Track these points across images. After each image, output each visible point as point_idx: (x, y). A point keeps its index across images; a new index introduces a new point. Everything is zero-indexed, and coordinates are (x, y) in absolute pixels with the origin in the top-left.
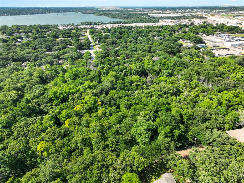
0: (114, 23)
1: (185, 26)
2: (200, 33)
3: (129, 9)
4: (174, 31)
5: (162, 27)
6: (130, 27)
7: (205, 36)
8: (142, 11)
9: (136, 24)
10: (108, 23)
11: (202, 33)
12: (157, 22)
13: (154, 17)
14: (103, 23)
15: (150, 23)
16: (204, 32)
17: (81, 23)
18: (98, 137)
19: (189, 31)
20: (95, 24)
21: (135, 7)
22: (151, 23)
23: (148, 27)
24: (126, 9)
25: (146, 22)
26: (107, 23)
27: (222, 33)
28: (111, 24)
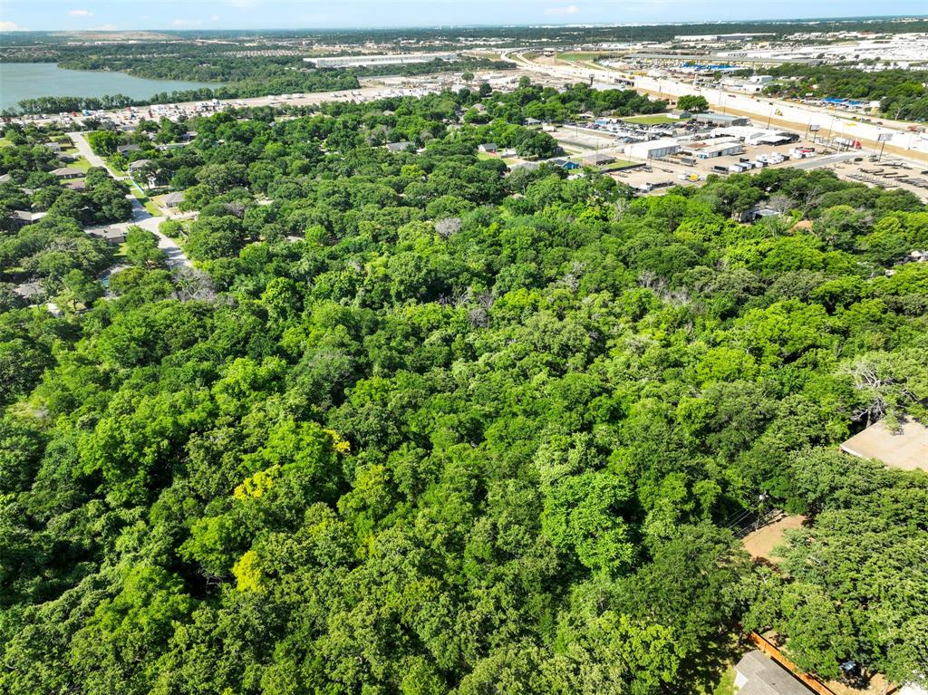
0: (181, 101)
1: (465, 97)
2: (530, 120)
3: (210, 42)
4: (439, 116)
5: (389, 105)
6: (267, 111)
7: (552, 128)
8: (268, 48)
9: (277, 97)
10: (155, 101)
11: (535, 118)
12: (354, 88)
13: (332, 69)
14: (127, 99)
15: (332, 94)
16: (541, 116)
17: (23, 105)
18: (437, 598)
19: (491, 112)
20: (95, 105)
21: (232, 31)
22: (336, 93)
23: (338, 110)
24: (199, 42)
25: (311, 89)
26: (148, 99)
27: (595, 114)
28: (172, 105)
